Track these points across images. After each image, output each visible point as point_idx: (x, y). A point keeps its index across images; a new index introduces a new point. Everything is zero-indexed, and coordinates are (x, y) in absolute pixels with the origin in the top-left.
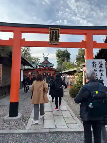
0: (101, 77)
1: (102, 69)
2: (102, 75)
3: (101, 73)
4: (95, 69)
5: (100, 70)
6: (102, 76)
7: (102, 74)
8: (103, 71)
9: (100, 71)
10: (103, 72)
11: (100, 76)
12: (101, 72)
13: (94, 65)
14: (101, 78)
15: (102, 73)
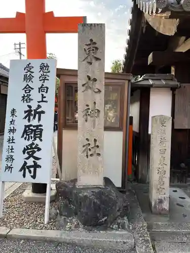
0: (40, 104)
1: (46, 84)
2: (44, 99)
3: (43, 95)
4: (28, 85)
5: (41, 87)
6: (42, 101)
7: (43, 97)
8: (47, 88)
9: (41, 89)
10: (47, 92)
11: (39, 102)
12: (41, 93)
13: (28, 73)
14: (39, 107)
15: (45, 94)
